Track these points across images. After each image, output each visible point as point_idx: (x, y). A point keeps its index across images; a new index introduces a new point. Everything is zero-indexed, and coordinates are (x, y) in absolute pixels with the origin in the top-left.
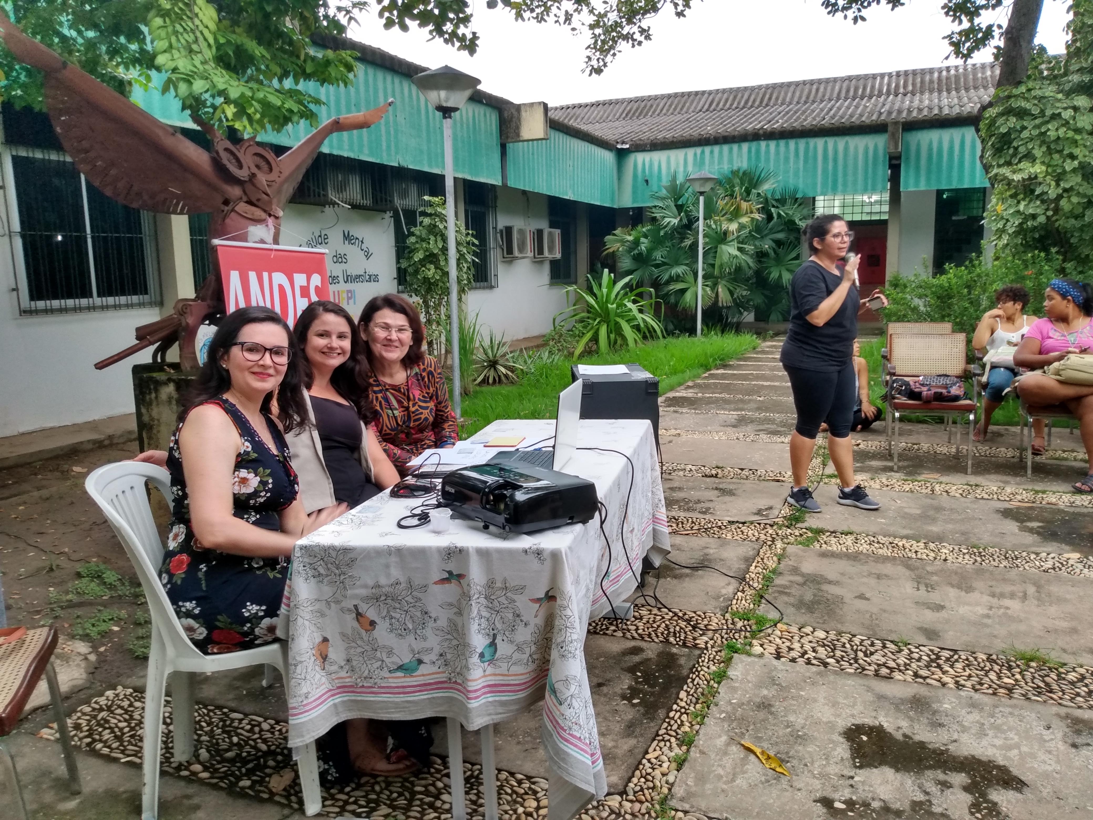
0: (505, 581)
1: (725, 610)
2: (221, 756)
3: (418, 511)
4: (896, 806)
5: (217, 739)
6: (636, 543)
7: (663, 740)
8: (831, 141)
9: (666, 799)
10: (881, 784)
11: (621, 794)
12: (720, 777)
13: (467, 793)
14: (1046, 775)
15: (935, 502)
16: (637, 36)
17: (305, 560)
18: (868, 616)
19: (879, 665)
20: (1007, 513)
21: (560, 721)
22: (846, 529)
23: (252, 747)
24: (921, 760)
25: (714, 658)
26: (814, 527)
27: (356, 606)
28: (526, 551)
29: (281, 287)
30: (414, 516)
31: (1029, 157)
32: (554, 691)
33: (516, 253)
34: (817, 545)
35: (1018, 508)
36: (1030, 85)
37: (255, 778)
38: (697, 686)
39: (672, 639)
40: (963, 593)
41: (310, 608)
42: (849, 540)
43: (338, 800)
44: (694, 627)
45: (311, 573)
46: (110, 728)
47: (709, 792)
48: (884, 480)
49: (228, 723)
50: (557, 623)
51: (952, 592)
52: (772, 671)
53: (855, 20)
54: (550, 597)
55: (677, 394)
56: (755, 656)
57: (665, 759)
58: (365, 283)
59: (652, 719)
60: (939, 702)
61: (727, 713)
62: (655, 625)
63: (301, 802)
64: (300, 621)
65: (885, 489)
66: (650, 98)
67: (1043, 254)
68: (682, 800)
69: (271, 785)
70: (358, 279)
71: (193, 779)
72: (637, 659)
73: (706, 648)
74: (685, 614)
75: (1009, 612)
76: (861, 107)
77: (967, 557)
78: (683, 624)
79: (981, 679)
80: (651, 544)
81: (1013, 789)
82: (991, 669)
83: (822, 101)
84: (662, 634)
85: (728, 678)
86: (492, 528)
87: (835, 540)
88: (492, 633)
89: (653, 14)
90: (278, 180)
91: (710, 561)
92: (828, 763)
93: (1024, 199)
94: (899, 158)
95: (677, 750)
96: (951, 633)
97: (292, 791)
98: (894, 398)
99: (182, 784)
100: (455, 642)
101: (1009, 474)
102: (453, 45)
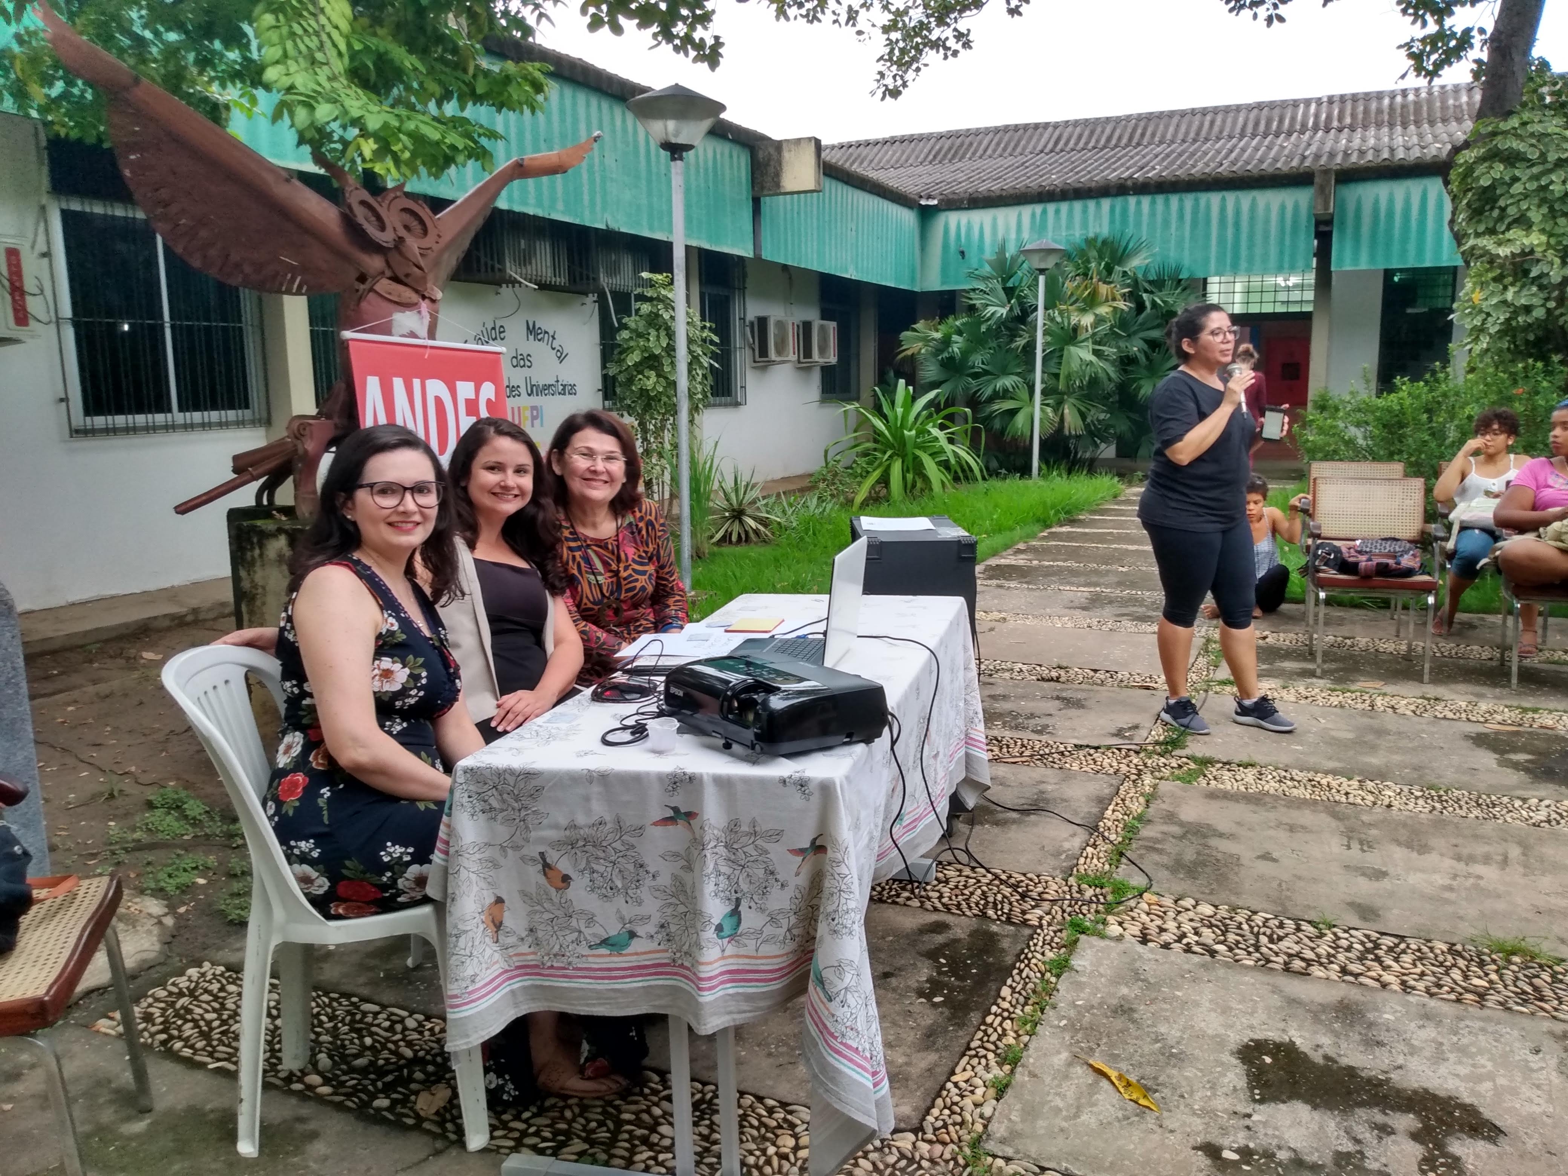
0: (754, 823)
1: (1068, 873)
2: (348, 1063)
3: (631, 722)
4: (1314, 1158)
5: (343, 1040)
6: (941, 773)
7: (976, 1056)
8: (1231, 197)
9: (979, 1139)
10: (1290, 1126)
11: (915, 1131)
12: (1059, 1110)
13: (696, 1124)
14: (1533, 1120)
15: (1375, 723)
16: (952, 43)
17: (471, 788)
18: (1275, 884)
19: (1290, 955)
20: (1481, 740)
21: (828, 1025)
22: (1245, 759)
23: (391, 1052)
24: (1349, 1093)
25: (1052, 940)
26: (1199, 755)
27: (542, 854)
28: (784, 782)
29: (439, 401)
30: (625, 728)
31: (1523, 222)
32: (821, 982)
33: (773, 355)
34: (1203, 782)
35: (1497, 733)
36: (1526, 116)
37: (394, 1096)
38: (1027, 980)
39: (991, 912)
40: (1414, 855)
41: (478, 856)
42: (1250, 775)
43: (512, 1130)
44: (1023, 896)
45: (479, 806)
46: (193, 1020)
47: (1042, 1132)
48: (1302, 689)
49: (358, 1017)
50: (827, 884)
51: (1399, 853)
52: (1135, 960)
53: (1269, 20)
54: (818, 848)
55: (1003, 562)
56: (1111, 939)
57: (978, 1081)
58: (557, 397)
59: (961, 1025)
60: (1376, 1009)
61: (1069, 1019)
62: (966, 892)
63: (460, 1132)
64: (464, 874)
65: (1303, 702)
66: (968, 133)
67: (1539, 365)
68: (1003, 1141)
69: (418, 1107)
70: (545, 389)
71: (308, 1095)
72: (940, 939)
73: (1041, 926)
74: (1010, 877)
75: (1482, 883)
76: (1276, 148)
77: (1421, 802)
78: (1007, 891)
79: (1440, 979)
80: (963, 775)
81: (1484, 1138)
82: (1454, 965)
83: (1218, 139)
84: (977, 904)
85: (1072, 969)
86: (735, 747)
87: (1229, 774)
88: (734, 896)
89: (975, 11)
90: (436, 247)
91: (1047, 801)
92: (1215, 1095)
93: (1512, 284)
94: (1329, 222)
95: (996, 1071)
96: (1395, 911)
97: (448, 1116)
98: (1318, 571)
99: (293, 1101)
100: (682, 909)
101: (1485, 684)
102: (686, 54)
